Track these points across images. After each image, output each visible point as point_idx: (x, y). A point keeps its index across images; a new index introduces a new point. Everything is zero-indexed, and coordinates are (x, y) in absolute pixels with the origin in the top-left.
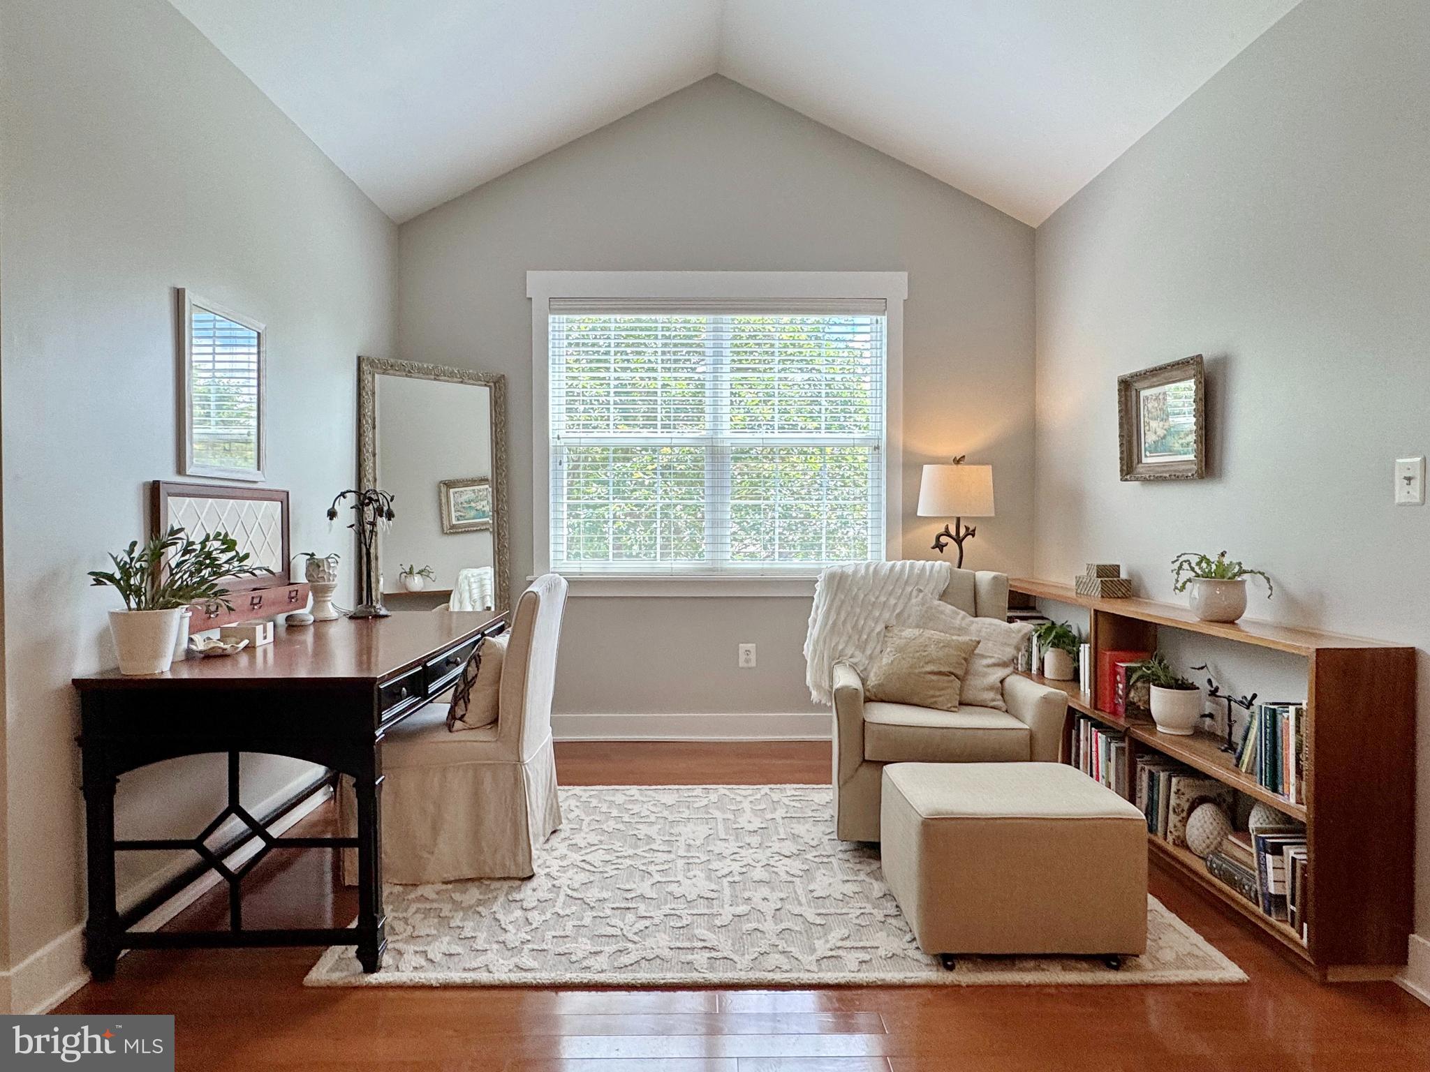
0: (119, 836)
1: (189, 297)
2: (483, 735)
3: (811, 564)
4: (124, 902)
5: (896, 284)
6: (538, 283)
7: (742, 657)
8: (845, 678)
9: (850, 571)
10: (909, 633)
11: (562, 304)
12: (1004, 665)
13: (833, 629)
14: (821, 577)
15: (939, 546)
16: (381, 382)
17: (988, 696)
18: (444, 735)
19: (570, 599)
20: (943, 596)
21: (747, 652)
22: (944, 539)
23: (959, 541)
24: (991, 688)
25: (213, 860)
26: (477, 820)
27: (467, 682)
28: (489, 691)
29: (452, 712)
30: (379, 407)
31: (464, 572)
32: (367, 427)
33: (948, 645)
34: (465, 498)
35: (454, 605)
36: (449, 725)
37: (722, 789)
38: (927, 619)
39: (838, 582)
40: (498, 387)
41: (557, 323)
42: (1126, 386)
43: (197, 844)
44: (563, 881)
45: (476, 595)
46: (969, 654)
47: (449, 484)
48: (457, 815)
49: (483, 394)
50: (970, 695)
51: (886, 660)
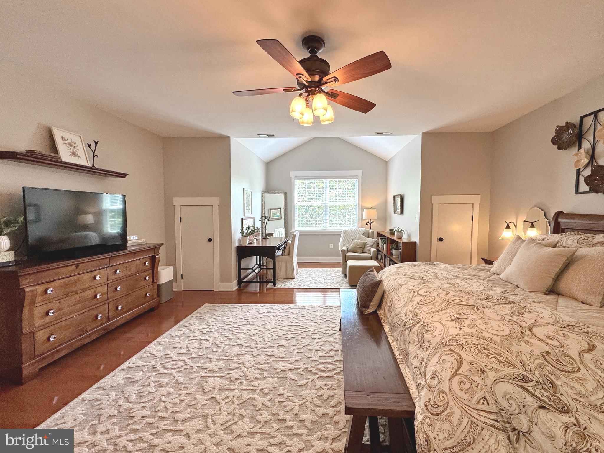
0: (242, 268)
1: (245, 189)
2: (287, 256)
3: (341, 228)
4: (242, 277)
5: (360, 173)
6: (293, 174)
7: (330, 246)
8: (345, 248)
9: (347, 230)
10: (356, 241)
11: (297, 178)
12: (371, 246)
13: (344, 240)
14: (342, 231)
15: (367, 225)
16: (266, 195)
17: (367, 251)
18: (282, 256)
19: (300, 235)
20: (363, 234)
21: (331, 245)
22: (368, 223)
23: (370, 224)
24: (368, 250)
25: (254, 271)
26: (286, 269)
27: (285, 248)
28: (288, 249)
29: (282, 253)
30: (265, 200)
31: (276, 230)
32: (263, 203)
33: (361, 243)
34: (274, 212)
35: (274, 236)
36: (282, 255)
37: (325, 269)
38: (359, 238)
39: (345, 232)
40: (285, 194)
41: (296, 181)
42: (394, 197)
43: (252, 269)
44: (299, 279)
45: (278, 234)
46: (365, 245)
47: (271, 209)
48: (283, 269)
49: (283, 196)
50: (364, 251)
51: (351, 245)
